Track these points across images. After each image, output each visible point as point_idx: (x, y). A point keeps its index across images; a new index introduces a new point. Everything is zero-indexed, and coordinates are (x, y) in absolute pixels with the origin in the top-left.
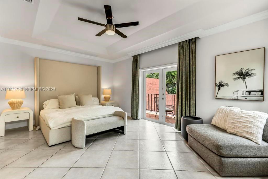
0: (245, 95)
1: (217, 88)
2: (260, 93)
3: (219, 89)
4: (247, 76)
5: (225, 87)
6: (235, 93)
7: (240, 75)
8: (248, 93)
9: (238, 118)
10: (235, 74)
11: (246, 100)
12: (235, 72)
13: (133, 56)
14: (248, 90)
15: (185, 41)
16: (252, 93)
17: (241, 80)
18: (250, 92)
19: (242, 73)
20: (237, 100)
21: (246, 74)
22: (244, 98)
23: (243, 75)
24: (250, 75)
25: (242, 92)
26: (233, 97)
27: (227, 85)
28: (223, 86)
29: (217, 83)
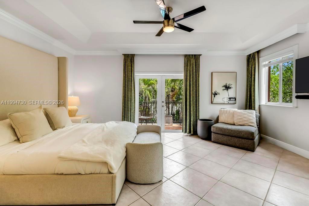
0: (228, 101)
1: (213, 96)
2: (234, 99)
3: (214, 97)
4: (229, 88)
5: (218, 95)
6: (223, 100)
7: (225, 88)
8: (229, 99)
9: (243, 115)
10: (223, 86)
11: (229, 104)
12: (223, 85)
13: (125, 55)
14: (229, 97)
15: (191, 55)
16: (231, 99)
17: (226, 91)
18: (230, 98)
19: (227, 86)
20: (224, 104)
21: (229, 87)
22: (227, 103)
23: (227, 88)
24: (230, 88)
25: (226, 98)
26: (222, 102)
27: (219, 94)
28: (216, 94)
29: (213, 92)
